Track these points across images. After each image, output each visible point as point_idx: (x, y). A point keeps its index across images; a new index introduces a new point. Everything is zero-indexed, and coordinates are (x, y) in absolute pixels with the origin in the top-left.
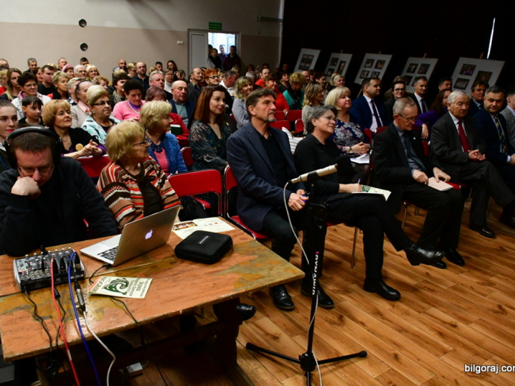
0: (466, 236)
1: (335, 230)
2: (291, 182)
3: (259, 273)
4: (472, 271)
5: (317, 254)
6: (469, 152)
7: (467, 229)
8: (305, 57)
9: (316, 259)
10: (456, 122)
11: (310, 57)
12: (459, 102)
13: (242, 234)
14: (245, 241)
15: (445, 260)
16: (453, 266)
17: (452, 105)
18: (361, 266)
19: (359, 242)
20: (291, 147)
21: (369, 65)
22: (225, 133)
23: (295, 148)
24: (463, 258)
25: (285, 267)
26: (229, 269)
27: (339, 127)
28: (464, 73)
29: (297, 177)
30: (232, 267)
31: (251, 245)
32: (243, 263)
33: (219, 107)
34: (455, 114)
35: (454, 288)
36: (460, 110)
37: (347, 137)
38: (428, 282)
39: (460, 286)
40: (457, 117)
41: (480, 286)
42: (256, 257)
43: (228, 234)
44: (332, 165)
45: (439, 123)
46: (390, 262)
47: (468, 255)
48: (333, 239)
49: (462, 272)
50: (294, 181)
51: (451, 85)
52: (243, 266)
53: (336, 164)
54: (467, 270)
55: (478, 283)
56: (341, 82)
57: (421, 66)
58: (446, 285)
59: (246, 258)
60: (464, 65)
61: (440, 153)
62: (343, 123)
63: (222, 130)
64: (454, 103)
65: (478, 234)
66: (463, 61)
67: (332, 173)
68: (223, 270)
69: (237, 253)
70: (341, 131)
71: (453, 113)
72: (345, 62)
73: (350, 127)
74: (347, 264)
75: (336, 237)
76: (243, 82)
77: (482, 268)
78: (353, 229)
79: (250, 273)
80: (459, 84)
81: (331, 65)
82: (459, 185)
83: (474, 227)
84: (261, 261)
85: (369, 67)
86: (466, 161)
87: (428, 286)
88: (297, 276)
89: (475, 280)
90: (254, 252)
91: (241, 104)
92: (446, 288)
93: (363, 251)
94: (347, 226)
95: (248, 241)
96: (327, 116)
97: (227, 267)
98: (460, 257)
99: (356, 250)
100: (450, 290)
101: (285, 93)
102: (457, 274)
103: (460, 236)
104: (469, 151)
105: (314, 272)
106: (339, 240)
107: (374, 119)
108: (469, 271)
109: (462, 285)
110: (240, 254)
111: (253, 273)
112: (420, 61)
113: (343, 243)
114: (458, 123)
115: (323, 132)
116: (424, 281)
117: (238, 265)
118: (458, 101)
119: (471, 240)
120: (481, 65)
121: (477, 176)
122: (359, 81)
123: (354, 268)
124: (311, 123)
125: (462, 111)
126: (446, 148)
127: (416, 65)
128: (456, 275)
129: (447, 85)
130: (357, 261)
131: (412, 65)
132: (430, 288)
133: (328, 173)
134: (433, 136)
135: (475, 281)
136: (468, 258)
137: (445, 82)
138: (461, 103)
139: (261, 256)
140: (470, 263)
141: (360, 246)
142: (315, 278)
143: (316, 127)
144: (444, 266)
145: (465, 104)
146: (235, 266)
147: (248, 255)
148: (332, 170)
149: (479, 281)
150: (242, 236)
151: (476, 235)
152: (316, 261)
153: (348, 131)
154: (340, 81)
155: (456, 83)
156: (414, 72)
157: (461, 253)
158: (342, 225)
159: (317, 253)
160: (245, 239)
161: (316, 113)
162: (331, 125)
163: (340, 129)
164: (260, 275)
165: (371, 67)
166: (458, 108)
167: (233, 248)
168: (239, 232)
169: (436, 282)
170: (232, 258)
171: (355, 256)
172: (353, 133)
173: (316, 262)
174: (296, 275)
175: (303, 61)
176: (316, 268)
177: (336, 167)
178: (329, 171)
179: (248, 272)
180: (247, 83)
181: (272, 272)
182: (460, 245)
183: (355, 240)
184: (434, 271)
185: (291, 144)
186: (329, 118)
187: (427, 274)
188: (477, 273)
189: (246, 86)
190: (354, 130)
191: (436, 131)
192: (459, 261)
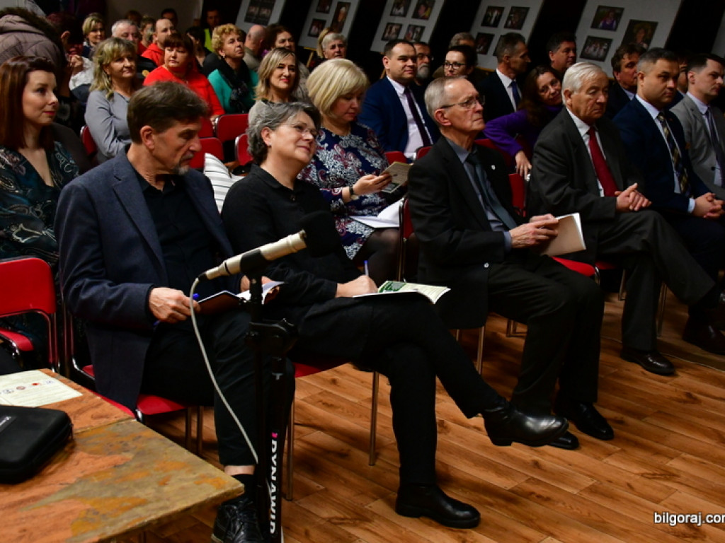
0: (616, 375)
1: (334, 382)
2: (205, 276)
3: (135, 495)
4: (629, 449)
5: (275, 440)
6: (617, 196)
7: (616, 359)
9: (274, 450)
10: (583, 130)
12: (592, 88)
13: (99, 405)
14: (103, 421)
15: (573, 430)
16: (592, 443)
17: (575, 95)
18: (391, 458)
19: (384, 404)
20: (216, 196)
22: (62, 171)
23: (223, 197)
24: (610, 423)
25: (197, 475)
26: (61, 491)
27: (329, 149)
29: (218, 265)
30: (70, 486)
31: (119, 429)
32: (97, 474)
33: (48, 108)
34: (582, 113)
35: (593, 490)
36: (592, 105)
37: (350, 168)
38: (539, 482)
39: (606, 485)
40: (585, 120)
41: (647, 481)
42: (129, 456)
43: (63, 409)
44: (293, 233)
45: (549, 134)
46: (456, 443)
47: (618, 415)
48: (329, 402)
49: (609, 454)
50: (212, 274)
51: (575, 51)
52: (96, 481)
53: (303, 231)
54: (618, 449)
55: (642, 475)
56: (337, 49)
58: (576, 485)
59: (104, 462)
60: (599, 8)
61: (556, 200)
62: (337, 136)
63: (53, 164)
64: (581, 90)
65: (639, 368)
67: (294, 251)
68: (48, 495)
69: (84, 450)
70: (336, 157)
71: (577, 113)
73: (353, 145)
74: (362, 456)
75: (335, 396)
76: (113, 51)
77: (649, 442)
78: (368, 376)
79: (114, 497)
80: (591, 50)
81: (318, 11)
82: (594, 266)
83: (632, 353)
84: (141, 466)
86: (612, 215)
87: (538, 490)
88: (226, 494)
89: (636, 469)
90: (126, 445)
91: (105, 105)
92: (575, 492)
93: (391, 423)
94: (361, 369)
95: (113, 419)
96: (296, 122)
97: (58, 487)
98: (603, 422)
99: (379, 423)
100: (585, 495)
101: (214, 77)
102: (598, 458)
103: (601, 376)
104: (616, 193)
105: (270, 481)
106: (343, 404)
107: (413, 129)
108: (623, 451)
109: (610, 481)
110: (91, 452)
111: (120, 496)
113: (353, 410)
114: (587, 133)
115: (286, 159)
116: (530, 480)
117: (84, 479)
118: (589, 85)
119: (627, 384)
121: (634, 243)
122: (378, 45)
123: (378, 463)
124: (261, 139)
125: (597, 106)
126: (569, 190)
128: (598, 462)
129: (567, 51)
130: (384, 447)
131: (491, 8)
132: (542, 494)
133: (286, 252)
134: (540, 162)
135: (636, 471)
136: (621, 422)
137: (564, 46)
138: (594, 90)
139: (140, 453)
140: (624, 434)
141: (386, 413)
142: (273, 494)
143: (270, 146)
144: (574, 445)
145: (603, 91)
146: (76, 483)
147: (110, 454)
148: (294, 245)
149: (644, 470)
150: (98, 411)
151: (636, 370)
152: (273, 454)
153: (351, 156)
154: (333, 47)
155: (585, 47)
156: (495, 24)
157: (606, 413)
158: (346, 368)
159: (275, 435)
160: (106, 416)
161: (272, 116)
162: (305, 144)
163: (332, 152)
164: (138, 497)
166: (589, 100)
167: (73, 440)
168: (91, 401)
169: (554, 480)
170: (69, 465)
171: (377, 435)
172: (362, 159)
173: (274, 458)
174: (222, 491)
176: (274, 470)
177: (302, 237)
178: (287, 246)
179: (108, 494)
180: (123, 54)
181: (166, 489)
182: (602, 395)
183: (374, 401)
184: (551, 455)
185: (215, 188)
186: (300, 128)
187: (536, 464)
188: (640, 454)
189: (120, 59)
190: (363, 154)
191: (545, 153)
192: (602, 430)
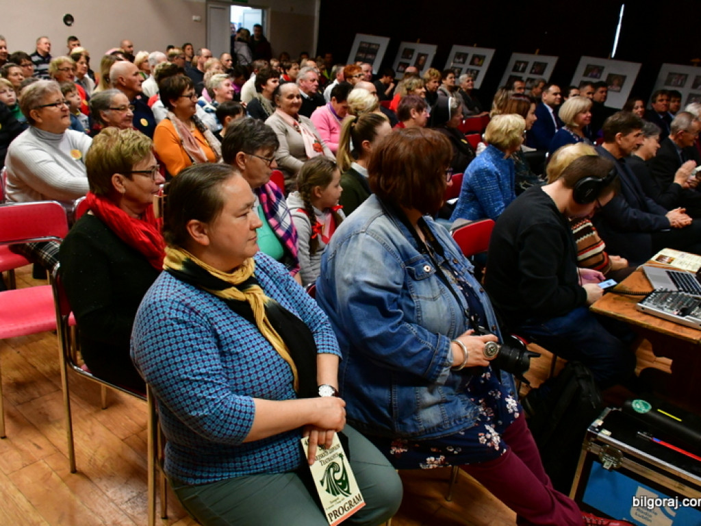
8: (364, 45)
11: (374, 47)
21: (461, 60)
28: (590, 75)
57: (534, 65)
60: (588, 66)
66: (585, 61)
72: (426, 55)
81: (402, 57)
85: (459, 63)
112: (532, 59)
120: (611, 67)
127: (526, 63)
131: (519, 62)
156: (523, 70)
165: (464, 62)
175: (361, 50)
